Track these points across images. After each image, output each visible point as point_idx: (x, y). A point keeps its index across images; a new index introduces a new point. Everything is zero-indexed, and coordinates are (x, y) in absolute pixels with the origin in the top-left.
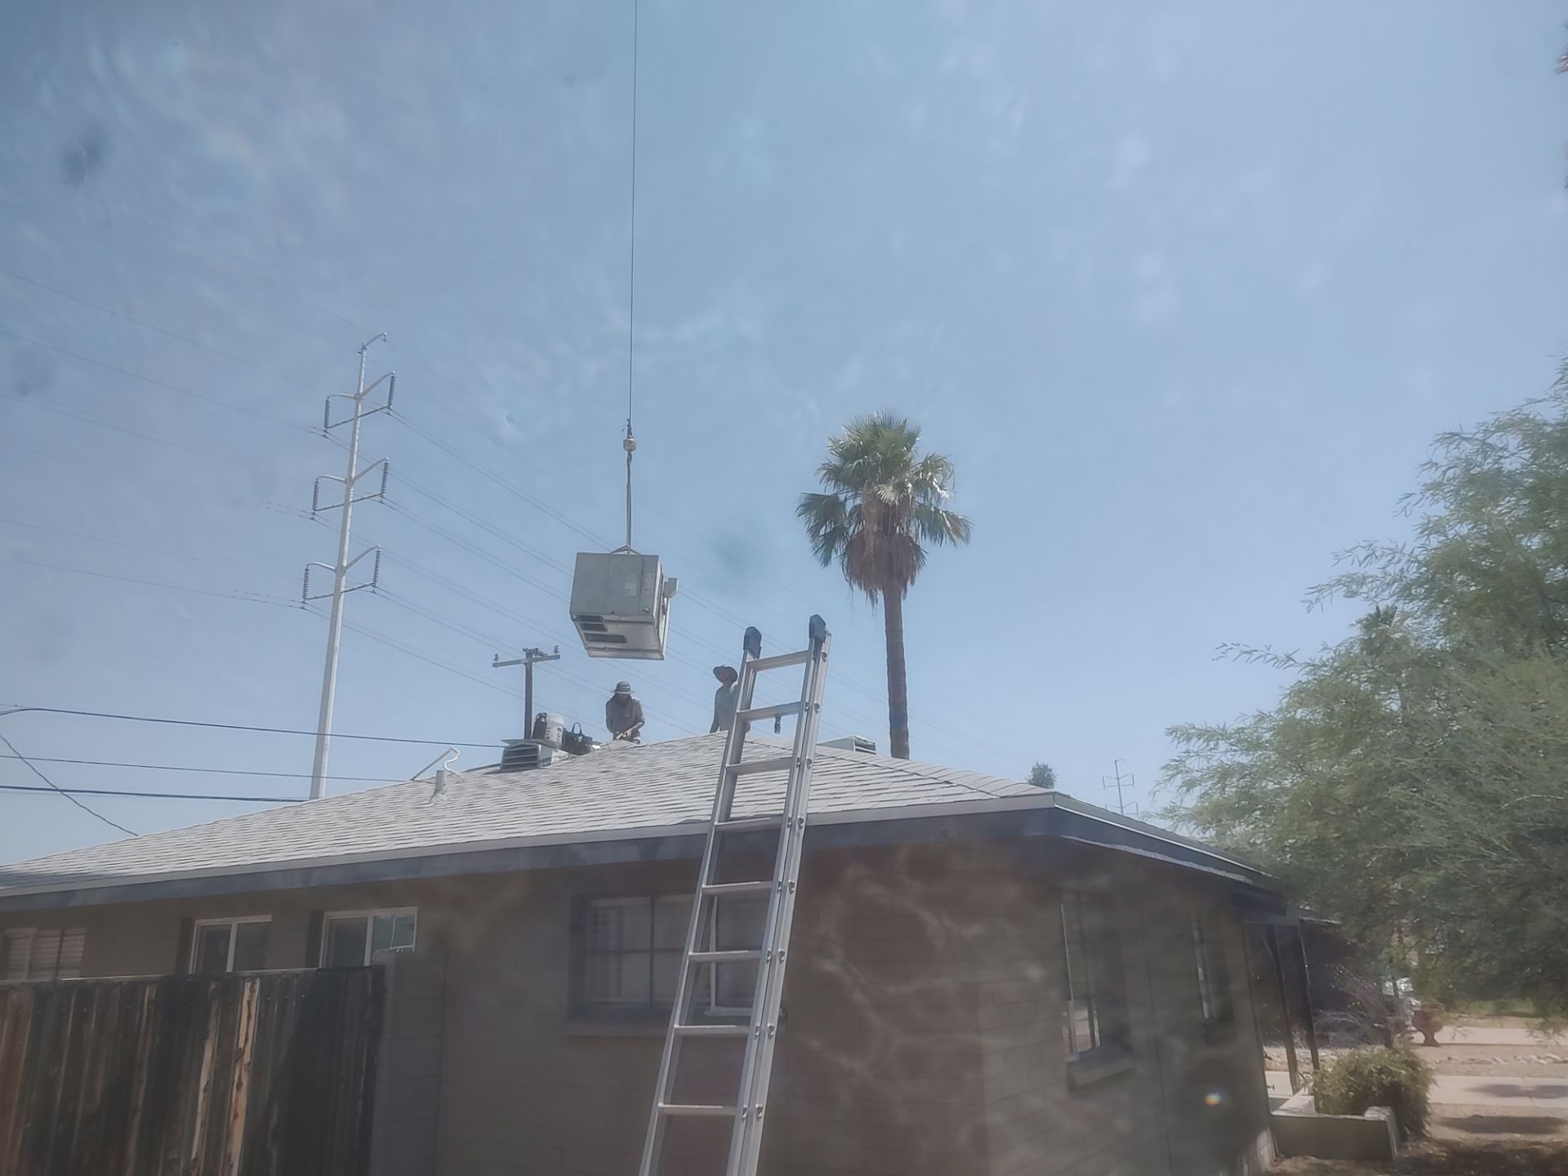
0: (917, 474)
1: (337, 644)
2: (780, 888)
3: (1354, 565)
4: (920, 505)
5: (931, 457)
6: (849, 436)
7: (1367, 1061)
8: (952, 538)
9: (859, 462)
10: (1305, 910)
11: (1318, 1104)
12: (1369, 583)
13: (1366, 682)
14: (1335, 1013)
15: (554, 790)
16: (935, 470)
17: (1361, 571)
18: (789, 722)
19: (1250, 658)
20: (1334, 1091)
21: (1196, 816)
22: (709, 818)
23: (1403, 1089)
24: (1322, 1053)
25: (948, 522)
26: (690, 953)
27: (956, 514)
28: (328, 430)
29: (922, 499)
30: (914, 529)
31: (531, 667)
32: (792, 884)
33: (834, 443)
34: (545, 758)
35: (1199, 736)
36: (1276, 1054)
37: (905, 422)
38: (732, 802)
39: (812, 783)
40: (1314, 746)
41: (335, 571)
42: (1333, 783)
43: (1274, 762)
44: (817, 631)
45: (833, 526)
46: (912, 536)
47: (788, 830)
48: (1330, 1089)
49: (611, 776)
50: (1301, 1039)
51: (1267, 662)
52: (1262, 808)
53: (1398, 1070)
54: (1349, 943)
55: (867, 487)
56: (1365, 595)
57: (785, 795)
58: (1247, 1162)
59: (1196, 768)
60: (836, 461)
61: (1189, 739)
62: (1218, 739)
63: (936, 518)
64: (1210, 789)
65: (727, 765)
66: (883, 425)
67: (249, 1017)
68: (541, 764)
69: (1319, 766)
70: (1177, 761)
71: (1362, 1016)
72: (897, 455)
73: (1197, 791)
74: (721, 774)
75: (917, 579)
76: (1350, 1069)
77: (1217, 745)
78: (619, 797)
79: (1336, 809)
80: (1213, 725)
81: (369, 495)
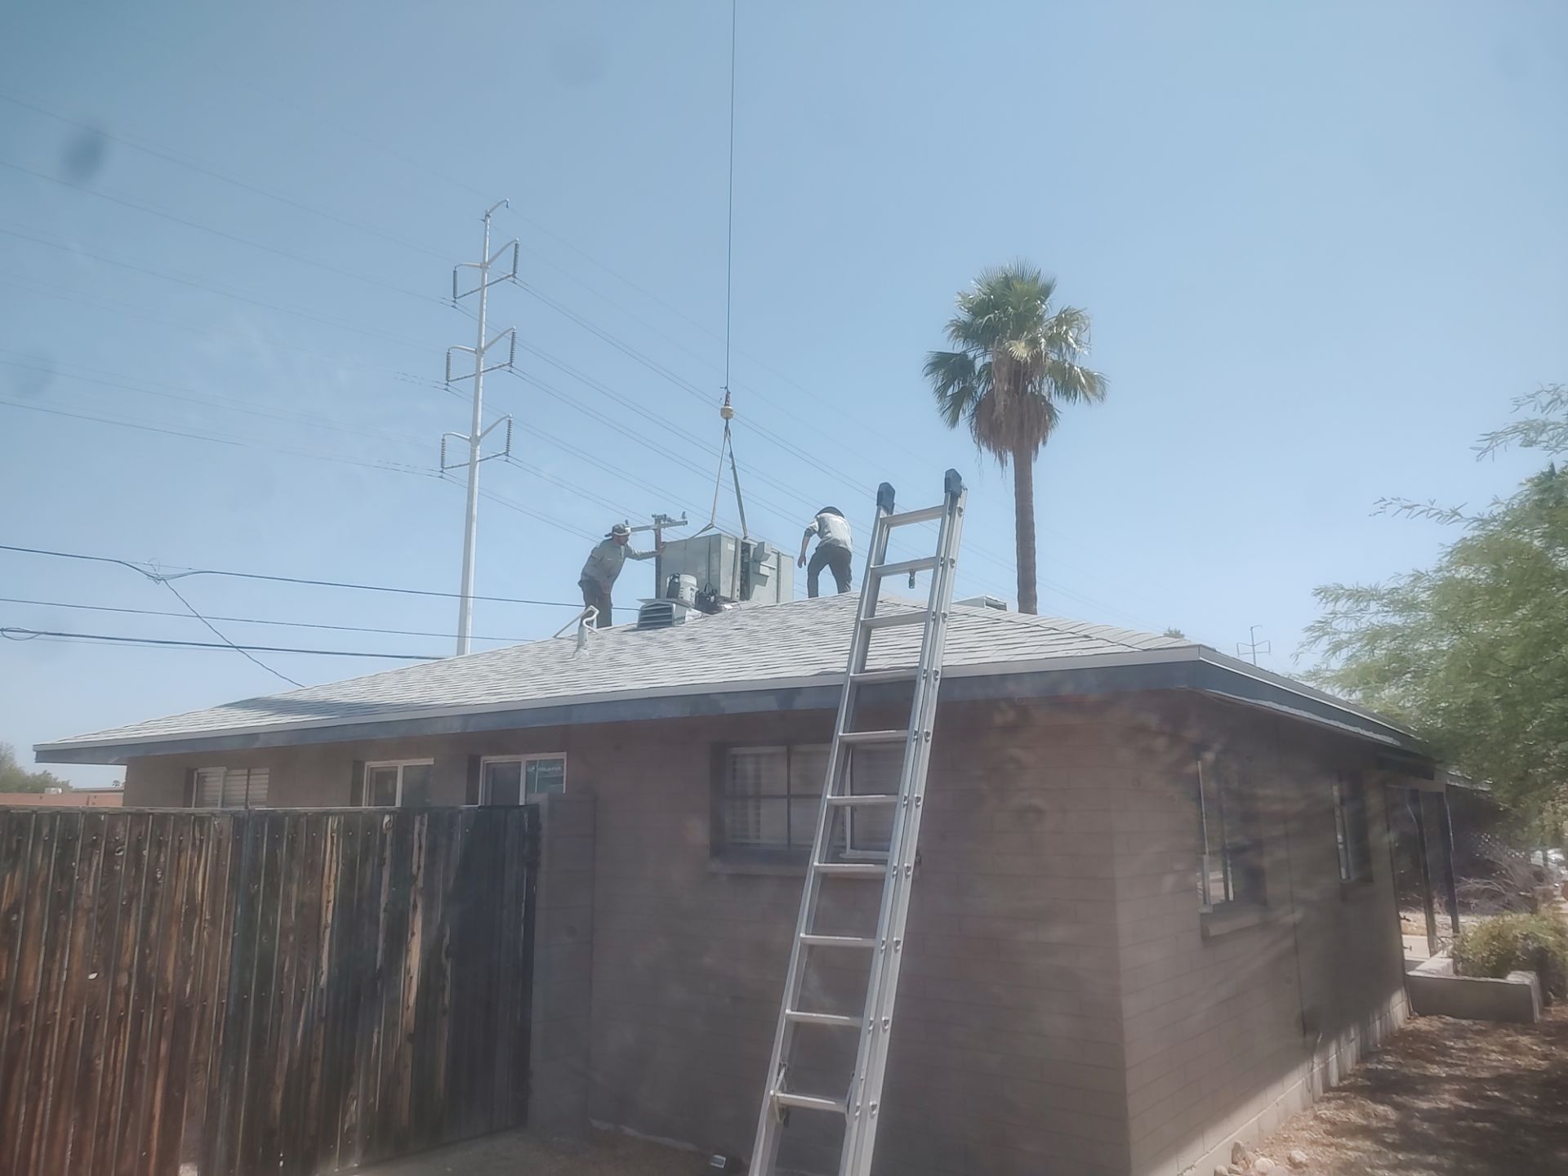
0: (1051, 328)
1: (475, 512)
2: (916, 737)
3: (1537, 409)
4: (1054, 362)
5: (1066, 310)
6: (979, 290)
7: (1513, 927)
8: (1086, 396)
9: (990, 318)
10: (1455, 774)
11: (1456, 968)
12: (1551, 430)
13: (1540, 537)
14: (1478, 881)
15: (690, 646)
16: (1069, 323)
17: (1542, 417)
18: (924, 577)
19: (1410, 513)
20: (1475, 955)
21: (1341, 679)
22: (845, 670)
23: (1549, 955)
24: (1462, 919)
25: (1082, 379)
26: (829, 797)
27: (1091, 370)
28: (457, 300)
29: (1056, 355)
30: (1047, 387)
31: (660, 533)
32: (928, 734)
33: (963, 297)
34: (680, 616)
35: (1350, 597)
36: (1414, 920)
37: (1039, 273)
38: (866, 656)
39: (947, 638)
40: (1478, 605)
41: (470, 440)
42: (1495, 644)
43: (1431, 623)
44: (953, 485)
45: (961, 386)
46: (1044, 394)
47: (923, 682)
48: (1471, 953)
49: (745, 633)
50: (1440, 905)
51: (1431, 516)
52: (1414, 671)
53: (1546, 937)
54: (1501, 809)
55: (998, 344)
56: (1545, 444)
57: (920, 649)
58: (1380, 1019)
59: (1344, 630)
60: (964, 316)
61: (1337, 599)
62: (1370, 600)
63: (1070, 374)
64: (1359, 651)
65: (862, 619)
66: (1015, 277)
67: (420, 847)
68: (676, 622)
69: (1482, 628)
70: (1323, 622)
71: (1506, 884)
72: (1030, 309)
73: (1345, 653)
74: (856, 627)
75: (1049, 440)
76: (1493, 934)
77: (1368, 605)
78: (755, 651)
79: (1497, 671)
80: (1365, 583)
81: (498, 365)
